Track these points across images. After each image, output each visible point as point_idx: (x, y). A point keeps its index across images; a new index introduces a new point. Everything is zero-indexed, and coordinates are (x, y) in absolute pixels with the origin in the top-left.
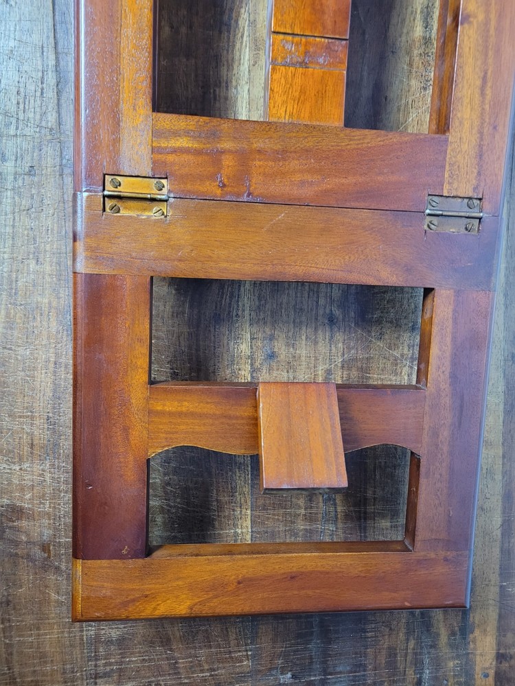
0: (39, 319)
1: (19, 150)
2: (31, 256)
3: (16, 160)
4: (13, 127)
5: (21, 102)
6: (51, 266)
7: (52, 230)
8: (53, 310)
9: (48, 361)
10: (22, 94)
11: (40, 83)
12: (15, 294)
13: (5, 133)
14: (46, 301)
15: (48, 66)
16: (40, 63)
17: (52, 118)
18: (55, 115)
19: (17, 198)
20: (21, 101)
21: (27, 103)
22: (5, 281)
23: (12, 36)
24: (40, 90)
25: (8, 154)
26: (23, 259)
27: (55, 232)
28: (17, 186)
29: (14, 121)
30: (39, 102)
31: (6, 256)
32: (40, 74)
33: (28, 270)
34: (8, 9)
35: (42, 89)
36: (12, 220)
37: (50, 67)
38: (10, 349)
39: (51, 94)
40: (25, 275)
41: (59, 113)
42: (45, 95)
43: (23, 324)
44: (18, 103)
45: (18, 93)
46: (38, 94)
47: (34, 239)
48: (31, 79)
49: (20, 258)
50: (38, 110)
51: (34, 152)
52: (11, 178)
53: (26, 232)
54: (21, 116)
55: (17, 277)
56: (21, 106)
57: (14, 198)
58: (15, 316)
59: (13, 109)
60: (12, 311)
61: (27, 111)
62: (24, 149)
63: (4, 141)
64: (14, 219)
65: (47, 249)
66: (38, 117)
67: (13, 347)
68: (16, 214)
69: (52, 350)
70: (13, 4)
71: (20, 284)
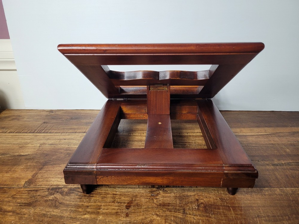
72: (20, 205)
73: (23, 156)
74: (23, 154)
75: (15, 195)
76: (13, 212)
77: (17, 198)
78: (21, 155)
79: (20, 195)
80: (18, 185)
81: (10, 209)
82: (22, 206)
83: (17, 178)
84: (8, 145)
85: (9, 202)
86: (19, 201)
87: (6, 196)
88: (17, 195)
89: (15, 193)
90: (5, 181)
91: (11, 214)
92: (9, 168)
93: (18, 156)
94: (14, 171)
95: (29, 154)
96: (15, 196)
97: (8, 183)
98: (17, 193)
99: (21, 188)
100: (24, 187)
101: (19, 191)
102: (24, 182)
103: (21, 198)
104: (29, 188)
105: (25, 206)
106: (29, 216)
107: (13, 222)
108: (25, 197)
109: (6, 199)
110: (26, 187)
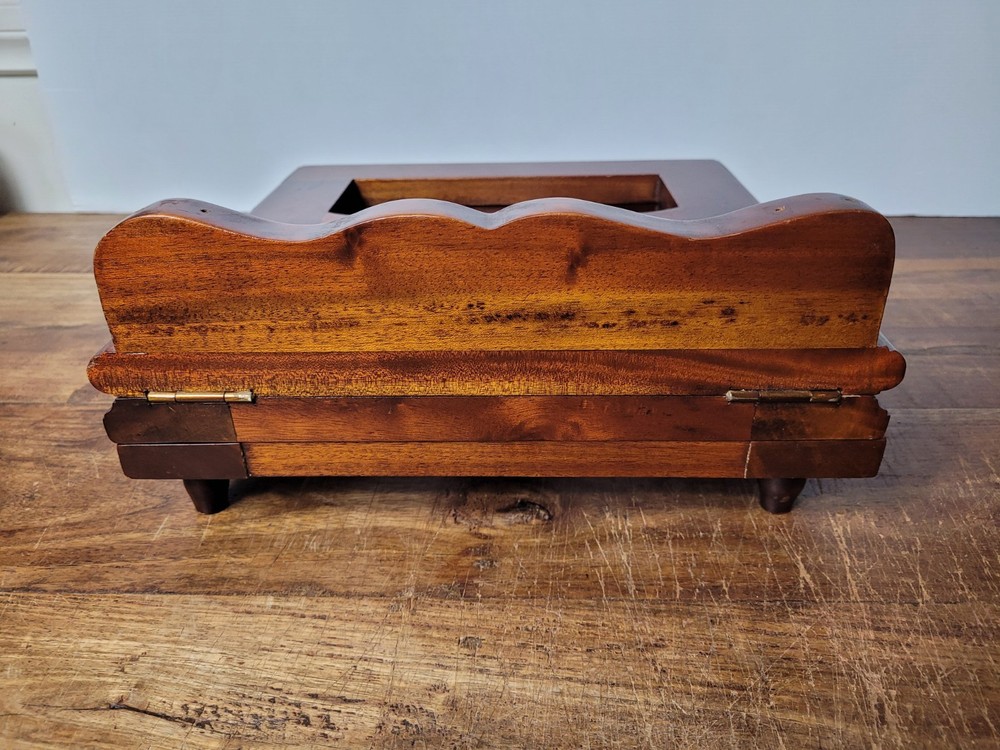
0: (786, 651)
1: (423, 661)
2: (648, 655)
3: (446, 668)
4: (376, 668)
5: (331, 652)
6: (661, 624)
7: (586, 617)
8: (758, 626)
9: (879, 642)
10: (314, 648)
11: (302, 620)
12: (742, 688)
13: (385, 682)
14: (741, 637)
15: (274, 607)
16: (265, 618)
17: (369, 607)
18: (365, 601)
19: (523, 672)
20: (327, 651)
21: (334, 642)
22: (713, 707)
23: (199, 657)
24: (315, 621)
25: (429, 680)
26: (656, 670)
27: (591, 614)
28: (498, 670)
29: (362, 666)
30: (336, 623)
31: (654, 700)
32: (286, 618)
33: (679, 662)
34: (149, 660)
35: (315, 617)
36: (572, 684)
37: (277, 604)
38: (880, 707)
39: (326, 605)
40: (691, 668)
41: (362, 596)
42: (327, 614)
43: (807, 678)
44: (331, 656)
45: (310, 654)
46: (321, 623)
47: (610, 647)
48: (290, 633)
49: (656, 676)
50: (350, 625)
51: (431, 637)
52: (480, 679)
53: (597, 661)
54: (357, 652)
55: (701, 684)
56: (337, 651)
57: (524, 676)
58: (796, 694)
59: (340, 665)
60: (786, 698)
61: (348, 643)
62: (422, 653)
63: (402, 685)
64: (570, 679)
65: (628, 628)
66: (364, 626)
67: (874, 702)
68: (559, 676)
69: (850, 633)
70: (143, 650)
71: (713, 679)
72: (59, 446)
73: (67, 328)
74: (65, 323)
75: (43, 421)
76: (38, 461)
77: (49, 428)
78: (60, 328)
79: (57, 423)
80: (51, 398)
81: (28, 452)
82: (64, 446)
83: (49, 381)
84: (20, 302)
85: (24, 437)
86: (56, 435)
87: (12, 424)
88: (49, 423)
89: (41, 418)
90: (11, 389)
91: (30, 464)
92: (21, 358)
93: (49, 328)
94: (38, 364)
95: (84, 325)
96: (42, 424)
97: (20, 392)
98: (49, 417)
99: (62, 405)
100: (71, 401)
101: (56, 413)
102: (72, 392)
103: (63, 429)
104: (85, 405)
105: (73, 447)
106: (87, 472)
107: (36, 483)
108: (76, 426)
109: (15, 432)
110: (75, 404)
